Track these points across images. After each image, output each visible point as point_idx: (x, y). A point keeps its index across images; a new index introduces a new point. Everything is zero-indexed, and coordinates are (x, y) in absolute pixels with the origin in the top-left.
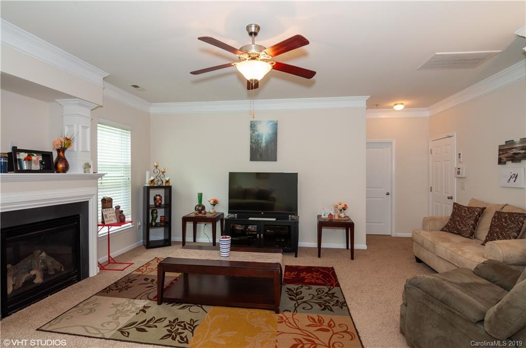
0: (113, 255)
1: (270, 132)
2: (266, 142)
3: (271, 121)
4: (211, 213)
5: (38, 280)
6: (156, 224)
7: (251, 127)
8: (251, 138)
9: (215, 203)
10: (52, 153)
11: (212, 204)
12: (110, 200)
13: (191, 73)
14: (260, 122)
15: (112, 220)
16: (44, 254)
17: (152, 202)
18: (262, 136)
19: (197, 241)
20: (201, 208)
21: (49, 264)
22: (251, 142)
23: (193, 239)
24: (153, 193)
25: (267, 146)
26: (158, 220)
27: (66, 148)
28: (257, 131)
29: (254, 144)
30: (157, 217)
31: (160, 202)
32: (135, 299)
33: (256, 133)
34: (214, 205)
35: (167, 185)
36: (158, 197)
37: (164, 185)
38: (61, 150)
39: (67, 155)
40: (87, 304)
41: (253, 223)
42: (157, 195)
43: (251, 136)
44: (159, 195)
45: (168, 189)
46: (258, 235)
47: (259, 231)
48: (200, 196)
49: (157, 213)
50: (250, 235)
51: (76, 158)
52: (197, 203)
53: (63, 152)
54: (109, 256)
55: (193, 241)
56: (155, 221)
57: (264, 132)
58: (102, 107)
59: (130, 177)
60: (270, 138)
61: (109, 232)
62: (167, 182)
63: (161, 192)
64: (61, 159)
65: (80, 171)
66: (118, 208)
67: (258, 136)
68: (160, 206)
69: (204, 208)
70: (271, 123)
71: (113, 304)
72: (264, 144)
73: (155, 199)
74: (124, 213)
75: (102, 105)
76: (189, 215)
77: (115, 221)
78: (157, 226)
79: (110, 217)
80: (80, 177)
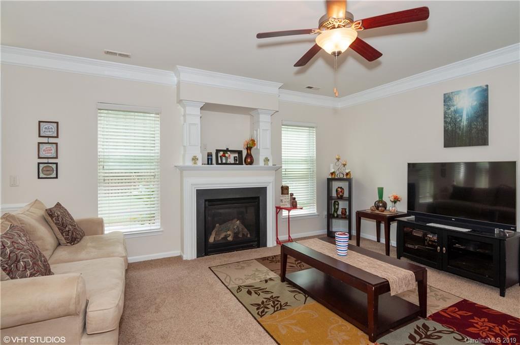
1: (475, 103)
2: (468, 119)
3: (477, 88)
4: (390, 212)
5: (230, 239)
6: (338, 215)
7: (444, 102)
8: (445, 117)
9: (396, 200)
10: (242, 151)
11: (392, 202)
12: (287, 188)
14: (458, 92)
15: (286, 205)
16: (238, 222)
17: (334, 194)
18: (462, 112)
19: (381, 241)
20: (383, 205)
21: (240, 229)
22: (445, 122)
23: (376, 238)
24: (335, 185)
25: (470, 125)
26: (339, 212)
27: (252, 147)
28: (453, 106)
29: (450, 123)
30: (338, 209)
31: (341, 194)
32: (272, 271)
33: (452, 109)
34: (395, 202)
35: (348, 177)
36: (339, 190)
37: (345, 177)
38: (249, 148)
39: (253, 152)
40: (245, 263)
41: (434, 230)
42: (339, 187)
43: (445, 113)
44: (341, 188)
45: (348, 179)
46: (439, 248)
47: (440, 242)
48: (381, 191)
49: (338, 205)
50: (429, 245)
51: (262, 152)
52: (378, 199)
53: (250, 150)
54: (289, 236)
55: (376, 240)
56: (337, 212)
57: (466, 105)
58: (278, 111)
60: (475, 113)
61: (289, 216)
62: (347, 174)
63: (344, 185)
64: (249, 155)
65: (262, 163)
66: (292, 195)
67: (456, 112)
68: (341, 198)
69: (385, 205)
70: (476, 91)
71: (257, 269)
72: (464, 122)
73: (337, 191)
74: (296, 199)
75: (277, 110)
76: (365, 210)
77: (289, 206)
78: (338, 217)
79: (285, 202)
80: (261, 169)
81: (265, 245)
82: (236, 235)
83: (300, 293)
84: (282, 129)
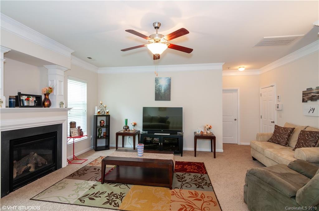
0: (76, 155)
1: (167, 84)
2: (164, 90)
3: (167, 78)
4: (133, 131)
5: (32, 170)
6: (101, 137)
7: (155, 81)
8: (156, 88)
9: (135, 125)
10: (41, 96)
11: (133, 126)
12: (75, 123)
13: (121, 50)
14: (161, 78)
15: (76, 135)
16: (36, 154)
17: (99, 124)
18: (162, 87)
19: (124, 147)
20: (127, 128)
21: (39, 160)
22: (156, 90)
23: (122, 145)
24: (99, 119)
25: (165, 92)
26: (102, 135)
27: (50, 93)
28: (159, 83)
29: (157, 90)
30: (101, 133)
31: (103, 124)
32: (88, 180)
33: (158, 84)
34: (134, 126)
35: (107, 114)
36: (102, 121)
37: (106, 114)
38: (47, 94)
39: (50, 97)
40: (60, 183)
41: (157, 136)
42: (101, 120)
43: (156, 86)
44: (103, 120)
45: (108, 117)
46: (160, 143)
47: (160, 141)
48: (127, 120)
49: (101, 130)
50: (155, 143)
51: (55, 99)
52: (125, 125)
53: (48, 96)
54: (74, 156)
55: (122, 147)
56: (100, 135)
57: (163, 84)
58: (70, 70)
59: (86, 110)
60: (167, 87)
61: (74, 142)
62: (108, 112)
63: (104, 118)
64: (47, 99)
65: (58, 106)
66: (79, 127)
67: (160, 86)
68: (103, 127)
69: (128, 128)
70: (167, 79)
71: (75, 184)
72: (163, 91)
73: (100, 122)
74: (82, 130)
75: (70, 68)
76: (120, 131)
77: (77, 135)
78: (101, 138)
79: (75, 133)
80: (57, 110)
81: (60, 167)
82: (36, 165)
83: (121, 185)
84: (68, 82)
